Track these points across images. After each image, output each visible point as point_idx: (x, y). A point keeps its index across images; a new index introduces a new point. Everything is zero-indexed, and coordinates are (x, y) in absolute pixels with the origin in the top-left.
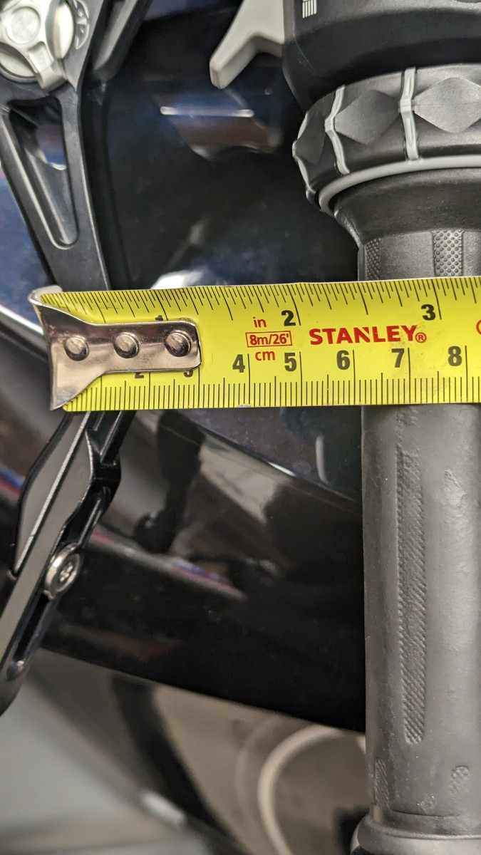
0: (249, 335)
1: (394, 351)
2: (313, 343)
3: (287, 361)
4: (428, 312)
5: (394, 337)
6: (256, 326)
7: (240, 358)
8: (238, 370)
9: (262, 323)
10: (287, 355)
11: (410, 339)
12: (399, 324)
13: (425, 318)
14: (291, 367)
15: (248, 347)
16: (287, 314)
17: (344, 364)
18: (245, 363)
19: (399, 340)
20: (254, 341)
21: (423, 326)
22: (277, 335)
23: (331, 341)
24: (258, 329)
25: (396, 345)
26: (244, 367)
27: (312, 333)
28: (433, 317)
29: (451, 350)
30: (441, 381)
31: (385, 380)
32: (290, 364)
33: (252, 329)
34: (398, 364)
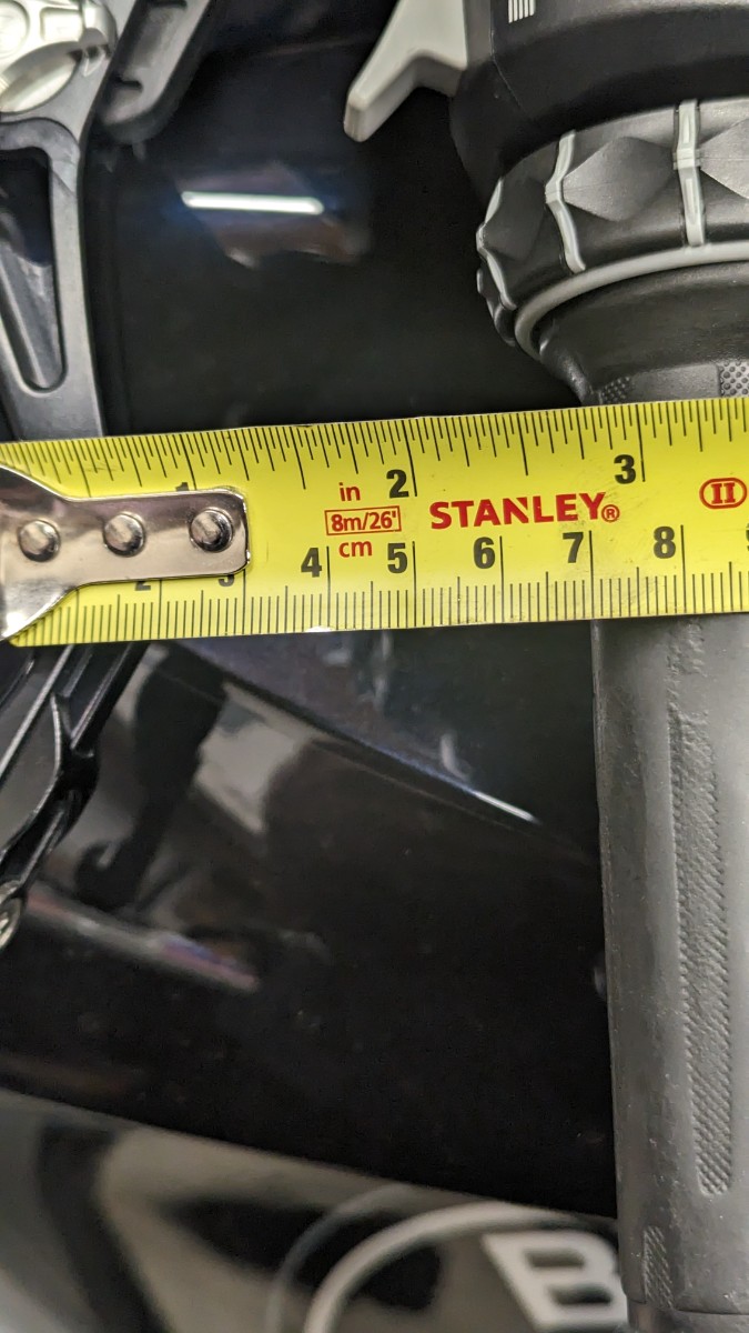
0: (330, 515)
1: (567, 536)
2: (435, 526)
3: (392, 556)
4: (624, 469)
5: (568, 513)
6: (343, 499)
7: (314, 553)
8: (311, 573)
9: (353, 493)
10: (392, 547)
11: (594, 515)
12: (577, 492)
13: (620, 479)
14: (397, 566)
15: (328, 534)
16: (396, 476)
17: (485, 559)
18: (323, 562)
19: (575, 518)
20: (339, 524)
21: (615, 494)
22: (375, 514)
23: (464, 523)
24: (347, 504)
25: (571, 527)
26: (320, 568)
27: (435, 509)
28: (632, 478)
29: (658, 533)
30: (643, 583)
31: (551, 583)
32: (396, 562)
33: (336, 503)
34: (573, 558)
